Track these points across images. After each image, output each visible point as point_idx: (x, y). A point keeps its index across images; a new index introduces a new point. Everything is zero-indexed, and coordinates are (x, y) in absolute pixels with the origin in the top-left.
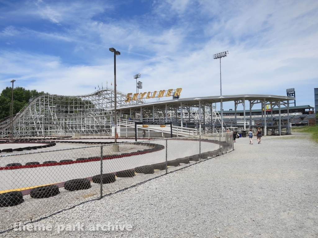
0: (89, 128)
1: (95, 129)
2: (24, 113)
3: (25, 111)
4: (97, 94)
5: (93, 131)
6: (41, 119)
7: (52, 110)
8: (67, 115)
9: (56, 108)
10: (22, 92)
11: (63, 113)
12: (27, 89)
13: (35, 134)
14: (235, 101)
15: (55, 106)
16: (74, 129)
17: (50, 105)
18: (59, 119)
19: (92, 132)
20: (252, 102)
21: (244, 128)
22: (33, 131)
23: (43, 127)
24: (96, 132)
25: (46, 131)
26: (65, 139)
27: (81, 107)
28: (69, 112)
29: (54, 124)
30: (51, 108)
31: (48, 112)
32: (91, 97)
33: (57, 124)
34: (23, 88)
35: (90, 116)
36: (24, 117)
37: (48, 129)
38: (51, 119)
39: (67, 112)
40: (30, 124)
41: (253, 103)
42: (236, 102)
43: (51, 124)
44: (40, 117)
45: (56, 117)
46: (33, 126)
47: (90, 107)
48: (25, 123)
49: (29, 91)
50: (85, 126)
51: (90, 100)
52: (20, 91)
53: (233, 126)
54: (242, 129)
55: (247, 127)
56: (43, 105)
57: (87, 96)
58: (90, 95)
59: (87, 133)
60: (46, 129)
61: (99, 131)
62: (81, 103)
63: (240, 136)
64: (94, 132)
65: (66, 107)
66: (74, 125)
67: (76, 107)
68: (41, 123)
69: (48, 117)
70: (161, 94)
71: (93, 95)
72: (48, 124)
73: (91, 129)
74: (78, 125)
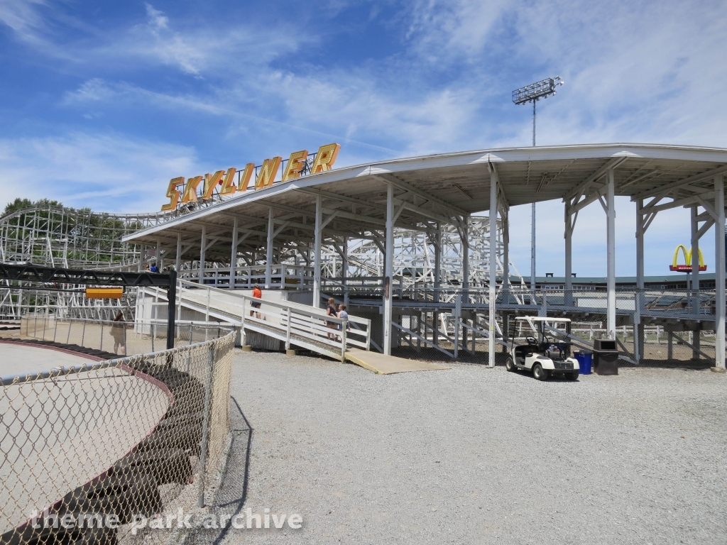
14: (567, 200)
20: (646, 202)
21: (605, 326)
41: (653, 209)
42: (572, 201)
53: (549, 315)
54: (597, 327)
55: (622, 319)
63: (585, 370)
70: (266, 174)
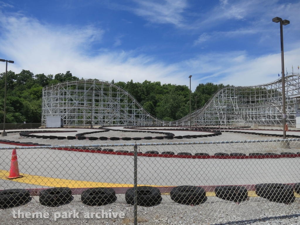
0: (270, 118)
1: (276, 120)
2: (209, 105)
3: (210, 102)
4: (281, 81)
5: (275, 121)
6: (223, 110)
7: (234, 101)
8: (248, 105)
9: (237, 99)
10: (211, 87)
11: (244, 103)
12: (215, 84)
13: (219, 123)
15: (236, 97)
16: (254, 120)
17: (232, 97)
18: (240, 109)
19: (273, 123)
22: (217, 120)
23: (225, 117)
24: (278, 123)
25: (228, 121)
26: (240, 129)
27: (263, 97)
28: (250, 102)
29: (235, 114)
30: (233, 99)
31: (230, 103)
32: (273, 85)
33: (238, 114)
34: (212, 83)
35: (272, 105)
36: (209, 108)
37: (230, 119)
38: (233, 110)
39: (248, 102)
40: (215, 114)
43: (233, 114)
44: (223, 108)
45: (237, 108)
46: (217, 116)
47: (273, 96)
48: (210, 113)
49: (217, 85)
50: (265, 116)
51: (273, 88)
52: (210, 86)
56: (226, 97)
57: (269, 85)
58: (273, 83)
59: (268, 123)
60: (229, 118)
61: (281, 122)
62: (262, 92)
64: (275, 123)
65: (248, 98)
66: (254, 115)
67: (257, 97)
68: (224, 114)
69: (230, 107)
71: (276, 83)
72: (230, 114)
73: (271, 119)
74: (258, 115)
